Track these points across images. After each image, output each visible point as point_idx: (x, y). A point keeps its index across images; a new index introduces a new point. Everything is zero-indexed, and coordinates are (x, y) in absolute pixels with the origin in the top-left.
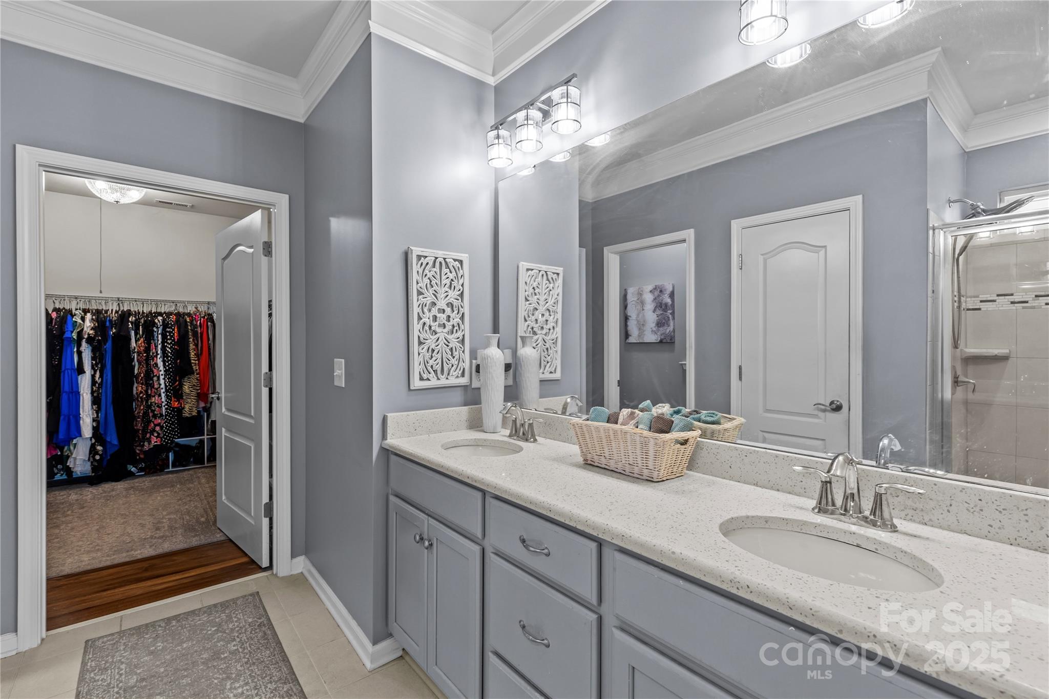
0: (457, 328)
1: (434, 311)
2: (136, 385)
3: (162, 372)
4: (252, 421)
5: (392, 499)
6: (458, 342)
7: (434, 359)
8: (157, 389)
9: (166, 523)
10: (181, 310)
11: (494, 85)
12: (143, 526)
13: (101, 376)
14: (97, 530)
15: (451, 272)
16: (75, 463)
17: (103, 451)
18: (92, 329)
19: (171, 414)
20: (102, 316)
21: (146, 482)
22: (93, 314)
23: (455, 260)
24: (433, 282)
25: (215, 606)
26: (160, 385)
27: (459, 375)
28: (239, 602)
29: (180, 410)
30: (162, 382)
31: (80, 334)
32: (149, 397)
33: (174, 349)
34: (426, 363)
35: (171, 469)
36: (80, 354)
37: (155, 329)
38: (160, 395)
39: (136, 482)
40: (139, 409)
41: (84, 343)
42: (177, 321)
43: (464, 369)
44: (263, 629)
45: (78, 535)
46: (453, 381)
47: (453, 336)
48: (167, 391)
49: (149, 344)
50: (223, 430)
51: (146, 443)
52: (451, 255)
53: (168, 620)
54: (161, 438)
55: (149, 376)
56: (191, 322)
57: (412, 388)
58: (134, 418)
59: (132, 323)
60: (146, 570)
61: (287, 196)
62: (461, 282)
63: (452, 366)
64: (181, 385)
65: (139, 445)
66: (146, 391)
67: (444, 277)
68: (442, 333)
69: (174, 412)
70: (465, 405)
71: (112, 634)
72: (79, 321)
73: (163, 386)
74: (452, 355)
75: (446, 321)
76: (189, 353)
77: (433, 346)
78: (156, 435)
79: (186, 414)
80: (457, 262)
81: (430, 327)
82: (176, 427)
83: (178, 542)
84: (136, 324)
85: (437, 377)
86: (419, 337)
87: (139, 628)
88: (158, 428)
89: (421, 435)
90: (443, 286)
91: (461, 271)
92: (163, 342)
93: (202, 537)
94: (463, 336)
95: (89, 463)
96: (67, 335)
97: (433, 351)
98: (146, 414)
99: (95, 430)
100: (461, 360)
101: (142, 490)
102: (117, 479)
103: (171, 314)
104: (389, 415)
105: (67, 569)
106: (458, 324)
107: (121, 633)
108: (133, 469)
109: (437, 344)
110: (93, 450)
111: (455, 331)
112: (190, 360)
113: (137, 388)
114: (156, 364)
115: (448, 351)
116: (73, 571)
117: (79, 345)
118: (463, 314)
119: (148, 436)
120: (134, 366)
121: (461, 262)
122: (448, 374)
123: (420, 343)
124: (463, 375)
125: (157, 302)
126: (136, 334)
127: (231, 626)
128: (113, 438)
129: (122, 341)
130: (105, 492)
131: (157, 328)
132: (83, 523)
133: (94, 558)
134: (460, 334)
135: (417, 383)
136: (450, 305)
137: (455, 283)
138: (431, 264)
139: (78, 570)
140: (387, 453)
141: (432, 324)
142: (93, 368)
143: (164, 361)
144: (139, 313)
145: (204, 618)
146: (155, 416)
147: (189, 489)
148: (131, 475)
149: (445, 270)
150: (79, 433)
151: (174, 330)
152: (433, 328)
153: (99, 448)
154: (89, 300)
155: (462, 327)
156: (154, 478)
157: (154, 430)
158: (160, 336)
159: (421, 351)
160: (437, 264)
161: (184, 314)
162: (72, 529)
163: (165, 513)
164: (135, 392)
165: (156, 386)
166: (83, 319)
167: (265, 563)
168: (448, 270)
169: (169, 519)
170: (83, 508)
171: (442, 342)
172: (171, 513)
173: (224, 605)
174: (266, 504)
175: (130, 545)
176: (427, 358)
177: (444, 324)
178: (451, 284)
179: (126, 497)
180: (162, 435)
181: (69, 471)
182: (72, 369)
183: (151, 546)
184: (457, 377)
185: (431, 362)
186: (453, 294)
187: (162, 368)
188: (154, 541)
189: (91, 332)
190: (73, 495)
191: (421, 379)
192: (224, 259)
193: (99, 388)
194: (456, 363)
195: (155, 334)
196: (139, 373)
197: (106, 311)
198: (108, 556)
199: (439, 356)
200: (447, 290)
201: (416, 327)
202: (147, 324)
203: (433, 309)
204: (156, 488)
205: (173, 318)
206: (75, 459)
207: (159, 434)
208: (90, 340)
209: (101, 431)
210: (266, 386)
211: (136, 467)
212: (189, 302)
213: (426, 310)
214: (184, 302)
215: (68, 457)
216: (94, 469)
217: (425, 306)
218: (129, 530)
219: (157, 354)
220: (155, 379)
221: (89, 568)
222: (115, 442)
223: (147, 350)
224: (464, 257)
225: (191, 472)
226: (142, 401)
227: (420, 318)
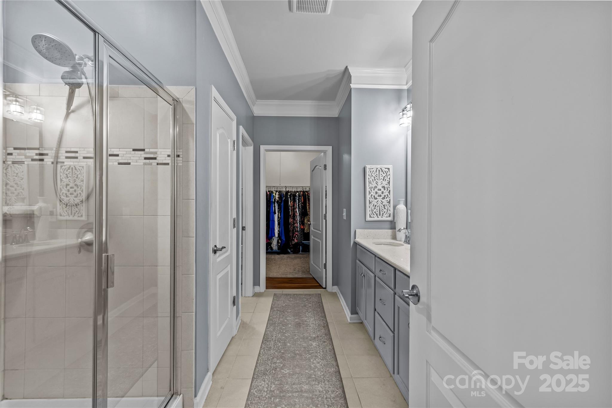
0: (387, 196)
1: (376, 190)
2: (290, 219)
3: (298, 215)
4: (320, 233)
5: (357, 261)
6: (387, 202)
7: (376, 209)
8: (296, 221)
9: (297, 269)
10: (304, 190)
11: (407, 89)
12: (291, 269)
13: (280, 215)
14: (278, 268)
15: (384, 173)
16: (273, 246)
17: (281, 242)
18: (278, 198)
19: (300, 231)
20: (281, 193)
21: (293, 256)
22: (278, 193)
23: (386, 168)
24: (376, 178)
25: (307, 294)
26: (297, 219)
27: (388, 216)
28: (314, 295)
29: (303, 229)
30: (298, 218)
31: (275, 199)
32: (294, 224)
33: (302, 205)
34: (372, 211)
35: (301, 253)
36: (275, 206)
37: (296, 198)
38: (297, 223)
39: (290, 255)
40: (291, 228)
41: (276, 203)
42: (303, 194)
43: (390, 214)
44: (320, 303)
45: (274, 268)
46: (384, 218)
47: (384, 200)
48: (299, 222)
49: (294, 203)
50: (312, 236)
51: (293, 241)
52: (384, 167)
53: (294, 294)
54: (298, 240)
55: (294, 216)
56: (308, 194)
57: (366, 220)
58: (290, 231)
59: (289, 195)
60: (290, 281)
61: (331, 147)
62: (388, 177)
63: (385, 212)
64: (304, 220)
65: (291, 242)
66: (293, 221)
67: (380, 176)
68: (380, 199)
69: (302, 230)
70: (391, 229)
71: (280, 294)
72: (275, 195)
73: (298, 220)
74: (384, 208)
75: (382, 194)
76: (307, 207)
77: (375, 204)
78: (296, 238)
79: (306, 232)
80: (387, 169)
81: (374, 196)
82: (302, 236)
83: (299, 275)
84: (290, 195)
85: (378, 216)
86: (369, 200)
87: (287, 294)
88: (297, 236)
89: (370, 239)
90: (380, 180)
91: (389, 173)
92: (298, 203)
93: (307, 275)
94: (390, 200)
95: (277, 246)
96: (271, 200)
97: (376, 206)
98: (293, 230)
99: (279, 234)
100: (389, 210)
101: (291, 258)
102: (285, 254)
103: (301, 191)
104: (356, 230)
105: (271, 276)
106: (387, 195)
107: (282, 294)
108: (289, 251)
109: (377, 203)
110: (278, 242)
111: (386, 198)
112: (307, 210)
113: (291, 220)
114: (296, 211)
115: (382, 206)
116: (272, 277)
117: (275, 204)
118: (390, 190)
119: (294, 238)
120: (290, 212)
121: (389, 169)
122: (383, 216)
123: (370, 203)
124: (390, 216)
125: (297, 187)
126: (290, 199)
127: (310, 300)
128: (283, 238)
129: (286, 202)
130: (281, 257)
131: (297, 197)
132: (275, 265)
133: (277, 275)
134: (388, 199)
135: (368, 219)
136: (384, 187)
137: (386, 178)
138: (375, 171)
139: (273, 277)
140: (356, 244)
141: (375, 195)
142: (278, 212)
143: (299, 210)
144: (291, 191)
145: (304, 296)
146: (296, 231)
147: (305, 260)
148: (288, 253)
149: (381, 173)
150: (274, 236)
151: (302, 198)
152: (375, 197)
153: (280, 241)
154: (277, 187)
155: (389, 196)
156: (295, 255)
157: (295, 237)
158: (297, 200)
159: (370, 206)
160: (378, 171)
161: (305, 191)
162: (272, 266)
163: (297, 266)
164: (290, 222)
165: (296, 220)
166: (276, 194)
167: (324, 286)
168: (383, 173)
169: (298, 268)
170: (275, 261)
171: (379, 202)
172: (299, 267)
173: (310, 295)
174: (325, 264)
175: (286, 273)
176: (373, 209)
177: (381, 195)
178: (384, 178)
179: (287, 259)
180: (298, 239)
181: (272, 248)
182: (273, 212)
183: (292, 275)
184: (387, 217)
185: (375, 210)
186: (385, 183)
187: (298, 213)
188: (293, 274)
189: (278, 199)
190: (273, 256)
191: (370, 217)
192: (313, 171)
193: (280, 219)
194: (386, 211)
195: (296, 199)
196: (291, 214)
197: (282, 191)
198: (281, 275)
199: (378, 208)
200: (382, 181)
201: (368, 196)
202: (294, 195)
203: (376, 189)
204: (295, 258)
205: (302, 193)
206: (273, 244)
207: (297, 238)
208: (277, 202)
209: (280, 235)
210: (325, 219)
211: (290, 250)
212: (307, 187)
213: (372, 190)
214: (305, 187)
215: (272, 243)
216: (278, 249)
217: (372, 188)
218: (287, 269)
219: (297, 207)
220: (296, 217)
221: (276, 277)
222: (284, 240)
223: (294, 206)
224: (390, 167)
225: (307, 255)
226: (292, 226)
227: (370, 193)
